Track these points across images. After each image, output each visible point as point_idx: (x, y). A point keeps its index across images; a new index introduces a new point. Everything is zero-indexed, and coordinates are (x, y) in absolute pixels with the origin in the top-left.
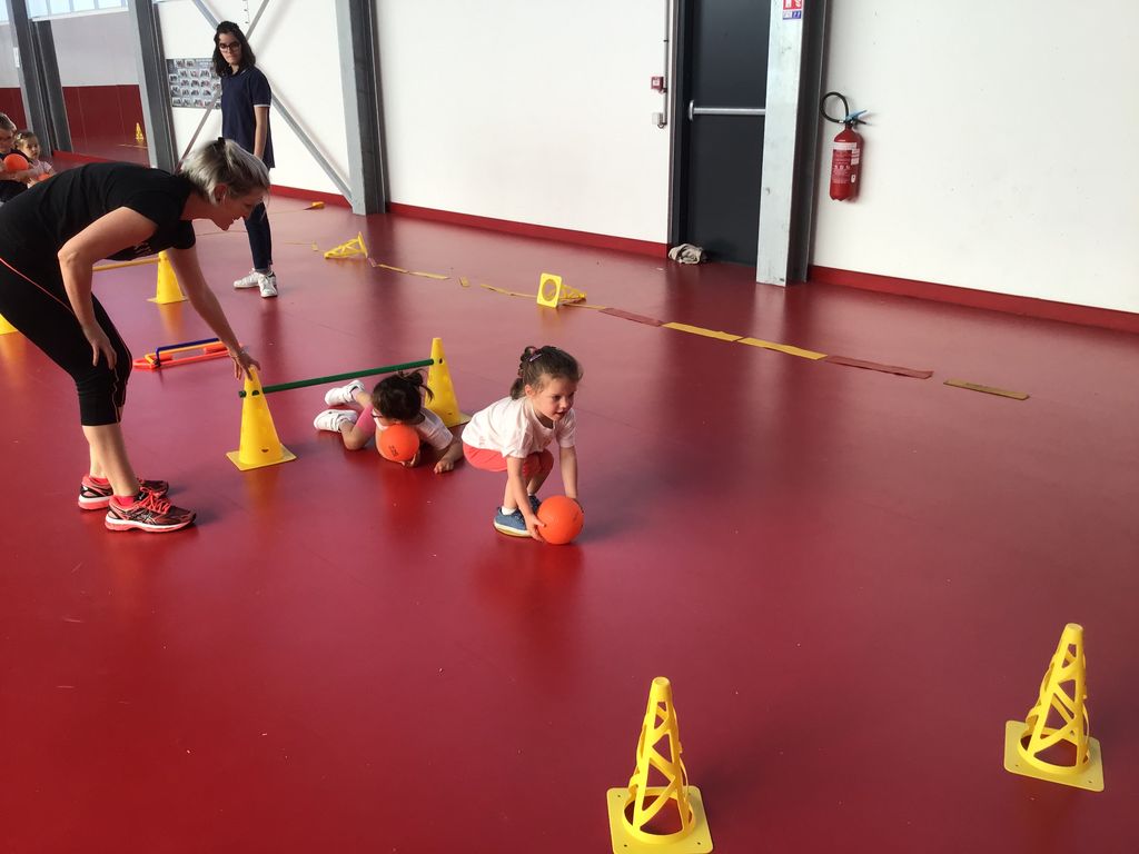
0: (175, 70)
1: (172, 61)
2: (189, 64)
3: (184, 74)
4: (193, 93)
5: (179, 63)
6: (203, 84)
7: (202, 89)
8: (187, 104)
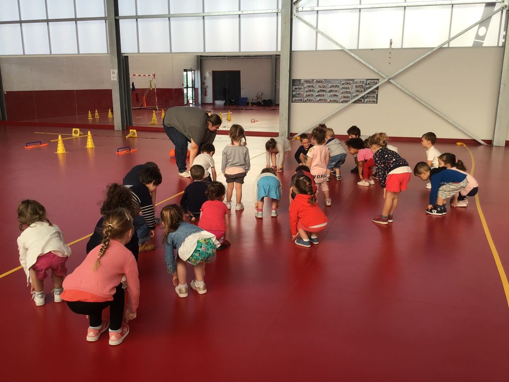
0: (303, 85)
1: (299, 80)
2: (319, 82)
3: (309, 87)
4: (319, 95)
5: (307, 81)
6: (330, 91)
7: (330, 94)
8: (310, 101)
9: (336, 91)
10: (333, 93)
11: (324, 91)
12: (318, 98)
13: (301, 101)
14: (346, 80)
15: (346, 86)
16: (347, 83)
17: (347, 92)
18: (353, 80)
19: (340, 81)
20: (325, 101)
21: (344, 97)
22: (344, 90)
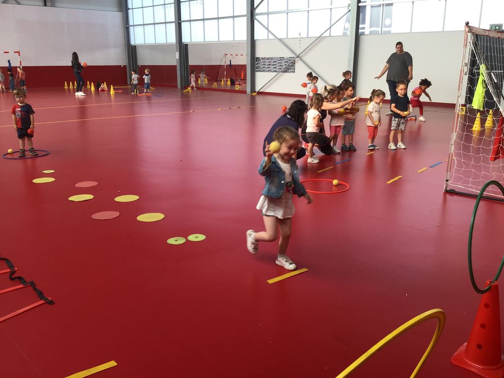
0: (260, 61)
1: (259, 58)
2: (268, 59)
3: (263, 62)
4: (268, 67)
5: (262, 59)
6: (273, 65)
7: (273, 67)
8: (264, 71)
9: (276, 65)
10: (274, 66)
11: (270, 65)
12: (268, 69)
13: (259, 71)
14: (280, 58)
15: (280, 61)
16: (281, 60)
17: (281, 66)
18: (283, 58)
19: (278, 58)
20: (271, 71)
21: (280, 69)
22: (279, 64)
